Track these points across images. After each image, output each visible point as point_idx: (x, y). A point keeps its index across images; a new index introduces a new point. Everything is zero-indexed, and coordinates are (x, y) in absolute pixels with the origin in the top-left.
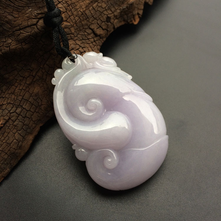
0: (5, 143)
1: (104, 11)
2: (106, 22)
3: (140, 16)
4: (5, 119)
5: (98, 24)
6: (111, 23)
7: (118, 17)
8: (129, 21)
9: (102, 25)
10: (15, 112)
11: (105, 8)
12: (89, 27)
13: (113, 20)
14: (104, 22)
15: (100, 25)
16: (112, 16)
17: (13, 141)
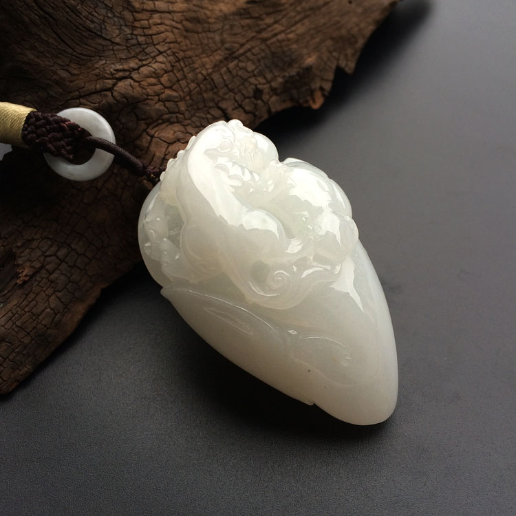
0: (27, 314)
1: (250, 77)
2: (253, 99)
3: (326, 93)
4: (33, 267)
5: (236, 101)
6: (263, 101)
7: (278, 91)
8: (301, 101)
9: (244, 103)
10: (55, 255)
11: (253, 71)
12: (217, 104)
13: (268, 97)
14: (249, 98)
15: (240, 103)
16: (266, 88)
17: (43, 311)
